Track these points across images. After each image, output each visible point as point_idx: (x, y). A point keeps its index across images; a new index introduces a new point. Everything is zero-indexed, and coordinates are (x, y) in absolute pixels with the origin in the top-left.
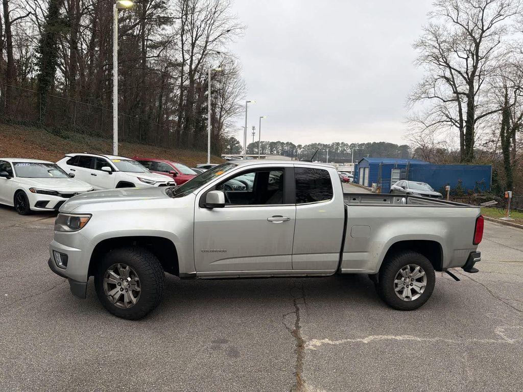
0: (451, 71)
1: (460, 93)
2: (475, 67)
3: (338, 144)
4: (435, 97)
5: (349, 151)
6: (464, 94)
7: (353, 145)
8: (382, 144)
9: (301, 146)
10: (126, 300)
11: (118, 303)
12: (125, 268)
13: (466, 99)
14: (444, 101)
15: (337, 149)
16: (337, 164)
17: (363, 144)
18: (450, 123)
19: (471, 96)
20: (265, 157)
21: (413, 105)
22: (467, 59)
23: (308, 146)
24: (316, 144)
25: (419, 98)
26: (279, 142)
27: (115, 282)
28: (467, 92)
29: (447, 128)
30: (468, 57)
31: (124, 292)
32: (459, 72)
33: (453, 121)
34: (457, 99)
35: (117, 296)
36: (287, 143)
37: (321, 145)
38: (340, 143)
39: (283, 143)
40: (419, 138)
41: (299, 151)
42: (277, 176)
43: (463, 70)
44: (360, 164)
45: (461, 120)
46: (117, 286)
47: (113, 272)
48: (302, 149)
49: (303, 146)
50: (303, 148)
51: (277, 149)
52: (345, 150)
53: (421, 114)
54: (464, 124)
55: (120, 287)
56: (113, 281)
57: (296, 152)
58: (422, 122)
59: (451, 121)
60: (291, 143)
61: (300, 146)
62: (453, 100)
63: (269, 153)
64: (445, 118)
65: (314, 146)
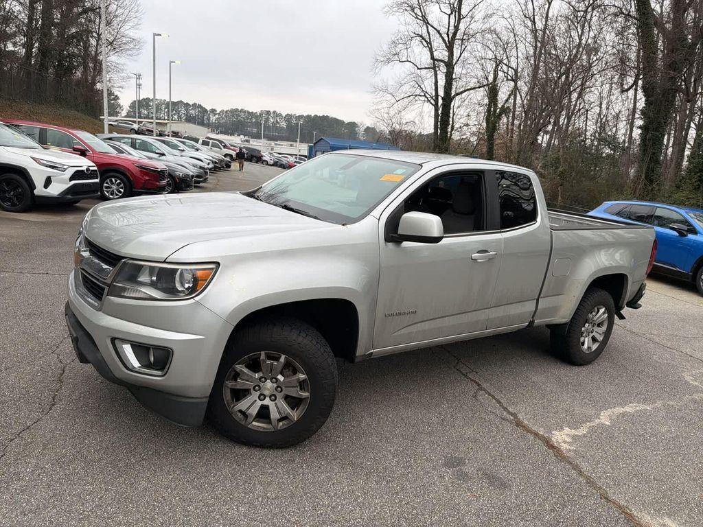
0: (427, 28)
1: (437, 60)
2: (457, 28)
3: (268, 113)
4: (407, 61)
5: (283, 124)
6: (442, 61)
7: (289, 118)
8: (325, 118)
9: (215, 110)
10: (274, 415)
11: (254, 423)
12: (277, 359)
13: (443, 69)
14: (418, 69)
15: (267, 120)
16: (273, 143)
17: (301, 117)
18: (423, 98)
19: (450, 65)
20: (166, 124)
21: (380, 69)
22: (449, 15)
23: (226, 112)
24: (237, 109)
25: (388, 61)
26: (181, 102)
27: (250, 385)
28: (446, 59)
29: (419, 105)
30: (452, 13)
31: (267, 402)
32: (438, 31)
33: (428, 96)
34: (434, 68)
35: (254, 411)
36: (194, 105)
37: (245, 112)
38: (272, 111)
39: (187, 105)
40: (386, 115)
41: (213, 119)
42: (213, 158)
43: (443, 30)
44: (317, 145)
45: (437, 95)
46: (252, 390)
47: (247, 367)
48: (217, 116)
49: (218, 112)
50: (219, 114)
51: (178, 112)
52: (279, 123)
53: (391, 82)
54: (440, 102)
55: (258, 393)
56: (244, 384)
57: (209, 119)
58: (391, 94)
59: (425, 96)
60: (200, 106)
61: (213, 111)
62: (428, 68)
63: (166, 118)
64: (418, 92)
65: (234, 112)
